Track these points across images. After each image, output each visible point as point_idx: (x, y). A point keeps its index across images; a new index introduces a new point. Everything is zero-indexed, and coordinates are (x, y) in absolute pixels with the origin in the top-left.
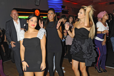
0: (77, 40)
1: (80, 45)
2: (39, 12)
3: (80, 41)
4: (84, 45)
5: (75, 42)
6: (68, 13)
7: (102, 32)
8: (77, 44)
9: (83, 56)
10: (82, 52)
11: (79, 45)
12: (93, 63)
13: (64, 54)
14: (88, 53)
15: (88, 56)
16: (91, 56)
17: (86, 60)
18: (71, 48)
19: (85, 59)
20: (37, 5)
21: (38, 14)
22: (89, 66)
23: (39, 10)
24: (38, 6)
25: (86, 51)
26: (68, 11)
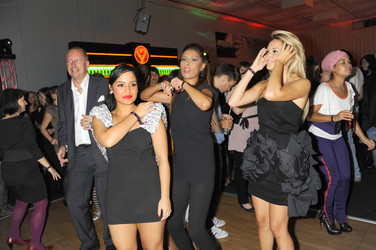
0: (264, 136)
1: (273, 152)
2: (146, 51)
3: (273, 139)
4: (287, 150)
5: (259, 141)
6: (236, 53)
7: (332, 117)
8: (263, 148)
9: (283, 184)
10: (279, 172)
11: (269, 150)
12: (311, 206)
13: (225, 181)
14: (296, 176)
15: (295, 185)
16: (305, 187)
17: (290, 198)
18: (245, 161)
19: (287, 194)
20: (139, 32)
21: (145, 59)
22: (301, 217)
23: (147, 46)
24: (144, 34)
25: (292, 171)
26: (235, 50)
